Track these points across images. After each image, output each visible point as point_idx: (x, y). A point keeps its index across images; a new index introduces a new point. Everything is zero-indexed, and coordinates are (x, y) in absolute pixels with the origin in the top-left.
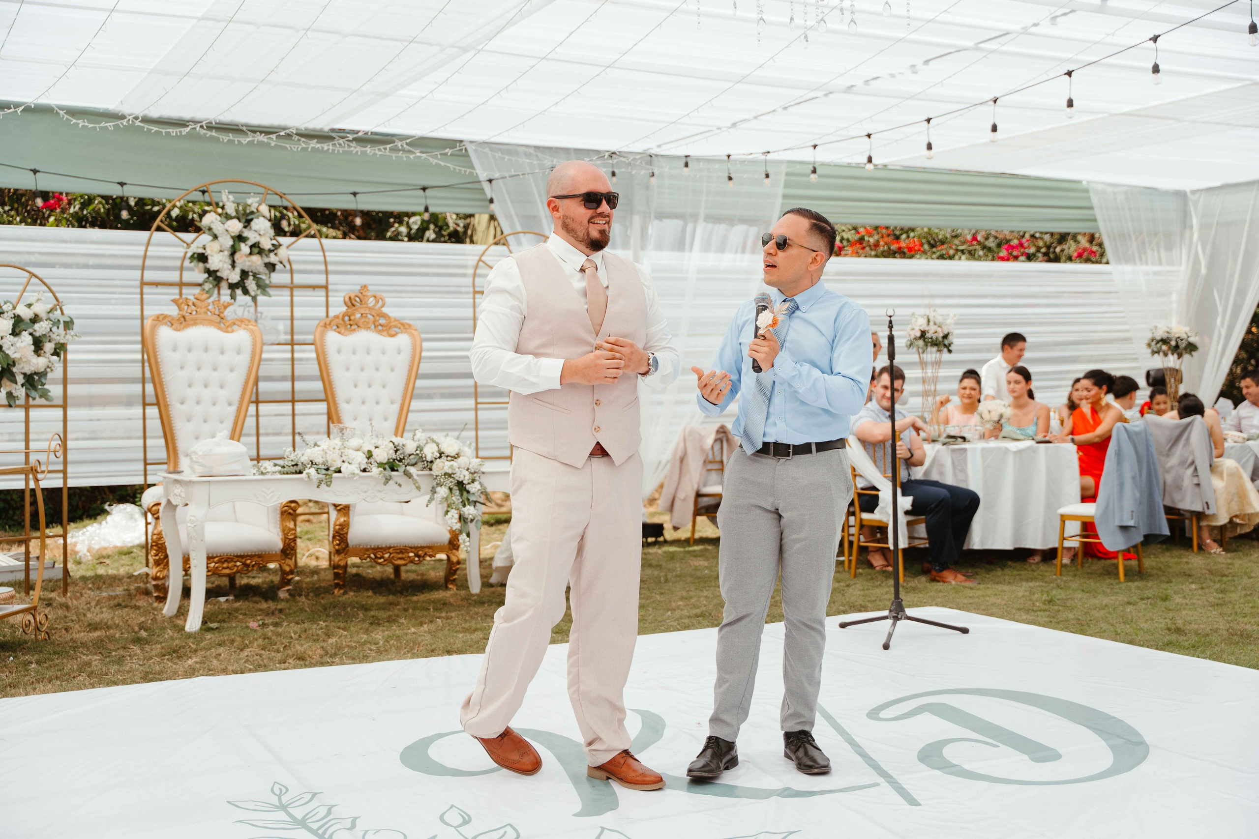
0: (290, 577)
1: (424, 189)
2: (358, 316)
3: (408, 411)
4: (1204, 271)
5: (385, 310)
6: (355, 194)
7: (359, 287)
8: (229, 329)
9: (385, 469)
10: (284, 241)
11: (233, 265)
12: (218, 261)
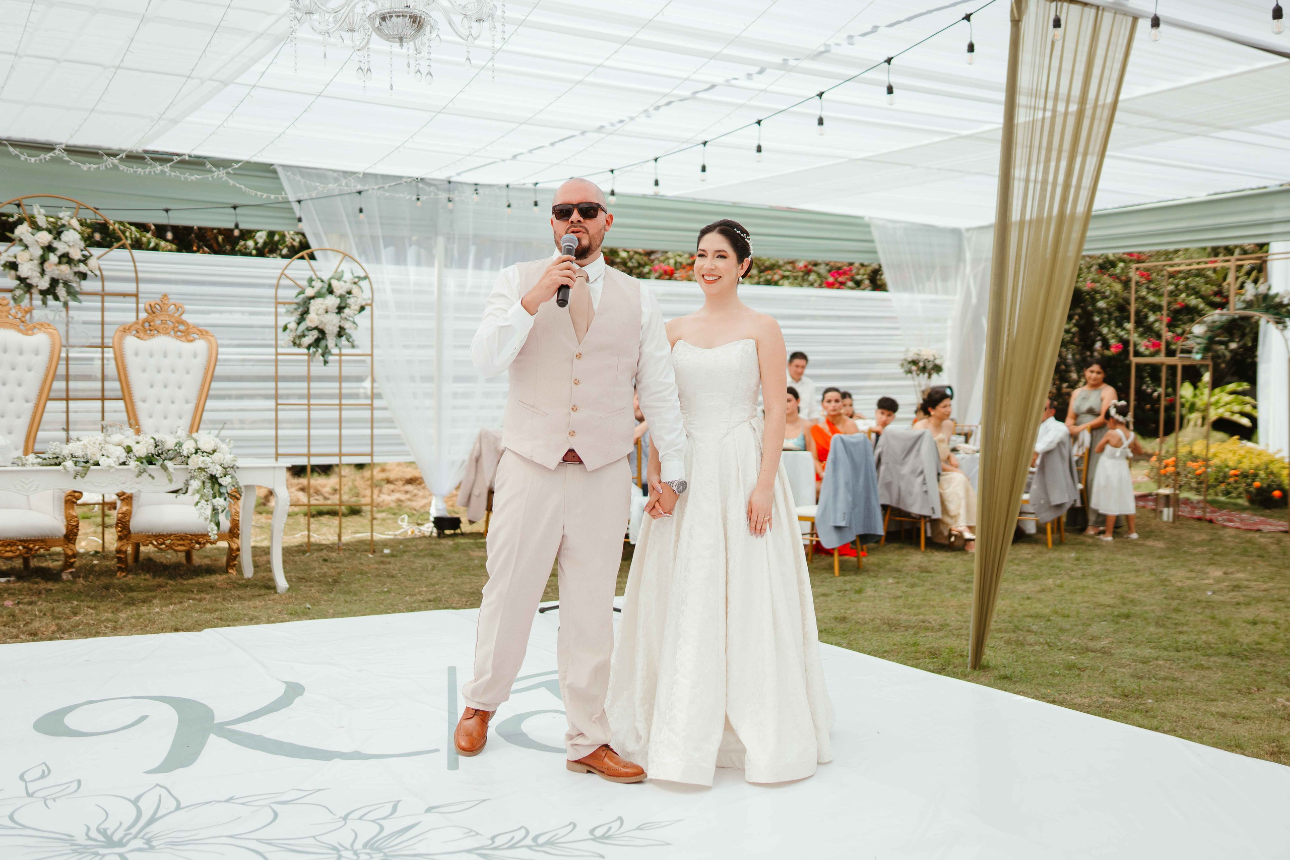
0: (73, 560)
1: (235, 208)
2: (158, 322)
3: (203, 411)
4: (974, 300)
5: (185, 317)
6: (167, 211)
7: (160, 296)
8: (30, 332)
9: (142, 463)
10: (96, 252)
11: (43, 273)
12: (28, 269)
